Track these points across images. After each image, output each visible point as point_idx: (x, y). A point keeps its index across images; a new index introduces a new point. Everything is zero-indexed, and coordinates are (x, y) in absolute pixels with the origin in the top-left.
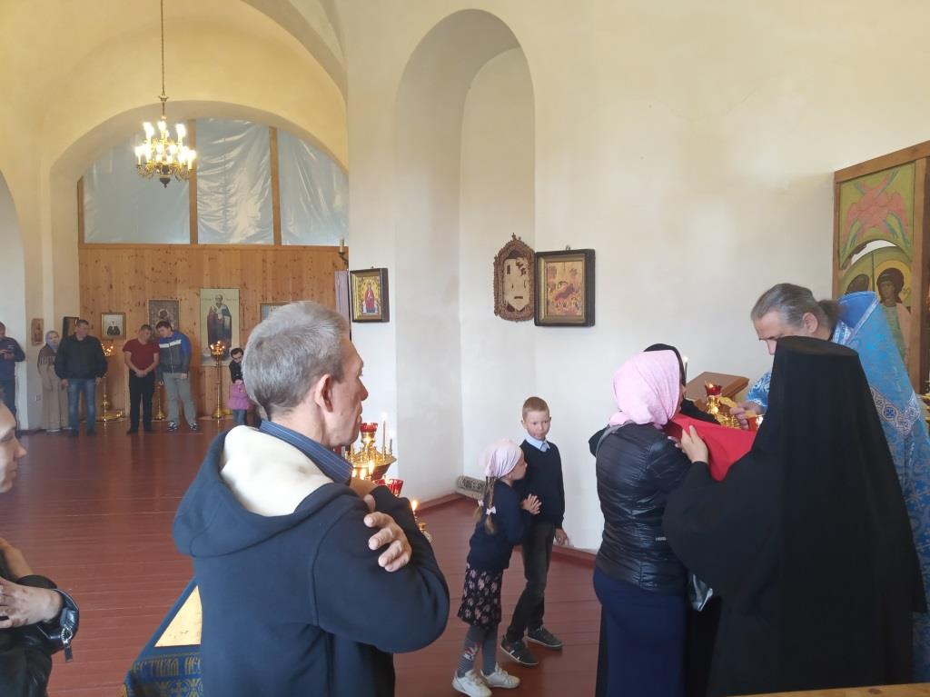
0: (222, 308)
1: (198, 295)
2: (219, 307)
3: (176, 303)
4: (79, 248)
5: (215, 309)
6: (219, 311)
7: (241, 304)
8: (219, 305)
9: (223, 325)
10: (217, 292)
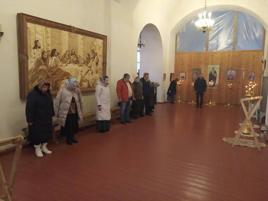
0: (214, 71)
1: (207, 67)
2: (213, 71)
3: (200, 69)
4: (175, 54)
5: (212, 71)
6: (213, 72)
7: (220, 70)
8: (213, 70)
9: (214, 76)
10: (212, 66)
